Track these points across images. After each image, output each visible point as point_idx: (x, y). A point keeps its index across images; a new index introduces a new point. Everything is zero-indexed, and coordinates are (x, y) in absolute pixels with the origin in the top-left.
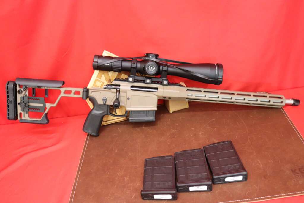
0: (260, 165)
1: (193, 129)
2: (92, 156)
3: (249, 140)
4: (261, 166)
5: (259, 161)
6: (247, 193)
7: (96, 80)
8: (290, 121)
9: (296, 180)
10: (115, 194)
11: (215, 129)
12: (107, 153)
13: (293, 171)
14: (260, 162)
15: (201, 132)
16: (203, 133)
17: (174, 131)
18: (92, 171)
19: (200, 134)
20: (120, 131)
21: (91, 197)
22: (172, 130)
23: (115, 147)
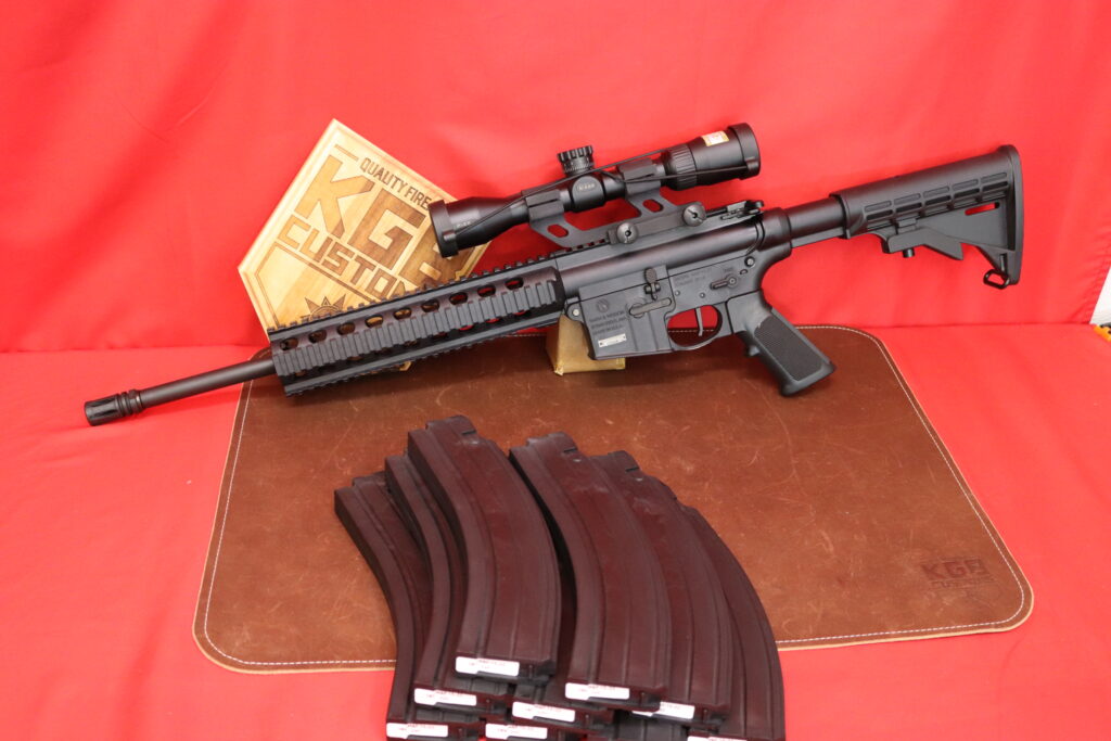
0: (827, 546)
1: (610, 422)
2: (260, 483)
3: (795, 471)
4: (831, 549)
5: (824, 534)
6: (784, 623)
7: (292, 221)
8: (927, 422)
9: (934, 595)
10: (355, 605)
11: (686, 428)
12: (315, 477)
13: (929, 570)
14: (827, 538)
15: (638, 434)
16: (644, 437)
17: (544, 423)
18: (268, 530)
19: (635, 439)
20: (357, 410)
21: (273, 610)
22: (538, 420)
23: (344, 460)
